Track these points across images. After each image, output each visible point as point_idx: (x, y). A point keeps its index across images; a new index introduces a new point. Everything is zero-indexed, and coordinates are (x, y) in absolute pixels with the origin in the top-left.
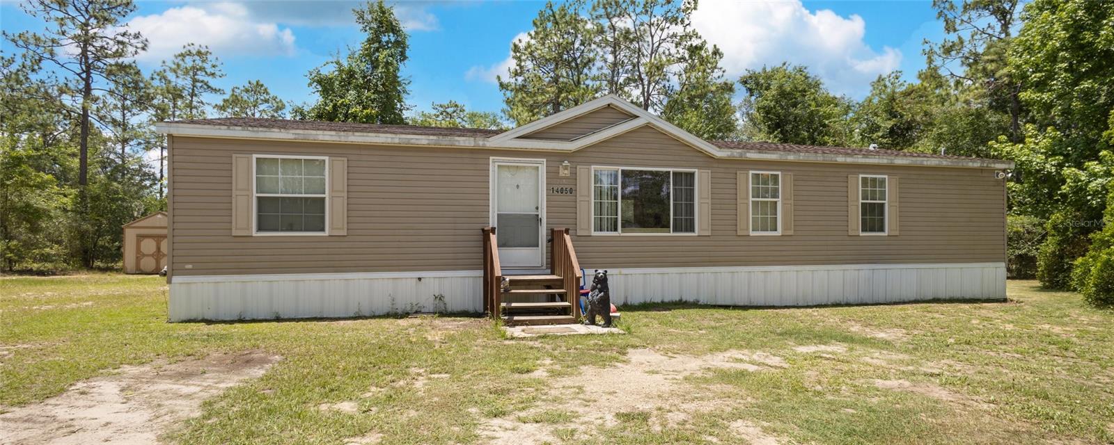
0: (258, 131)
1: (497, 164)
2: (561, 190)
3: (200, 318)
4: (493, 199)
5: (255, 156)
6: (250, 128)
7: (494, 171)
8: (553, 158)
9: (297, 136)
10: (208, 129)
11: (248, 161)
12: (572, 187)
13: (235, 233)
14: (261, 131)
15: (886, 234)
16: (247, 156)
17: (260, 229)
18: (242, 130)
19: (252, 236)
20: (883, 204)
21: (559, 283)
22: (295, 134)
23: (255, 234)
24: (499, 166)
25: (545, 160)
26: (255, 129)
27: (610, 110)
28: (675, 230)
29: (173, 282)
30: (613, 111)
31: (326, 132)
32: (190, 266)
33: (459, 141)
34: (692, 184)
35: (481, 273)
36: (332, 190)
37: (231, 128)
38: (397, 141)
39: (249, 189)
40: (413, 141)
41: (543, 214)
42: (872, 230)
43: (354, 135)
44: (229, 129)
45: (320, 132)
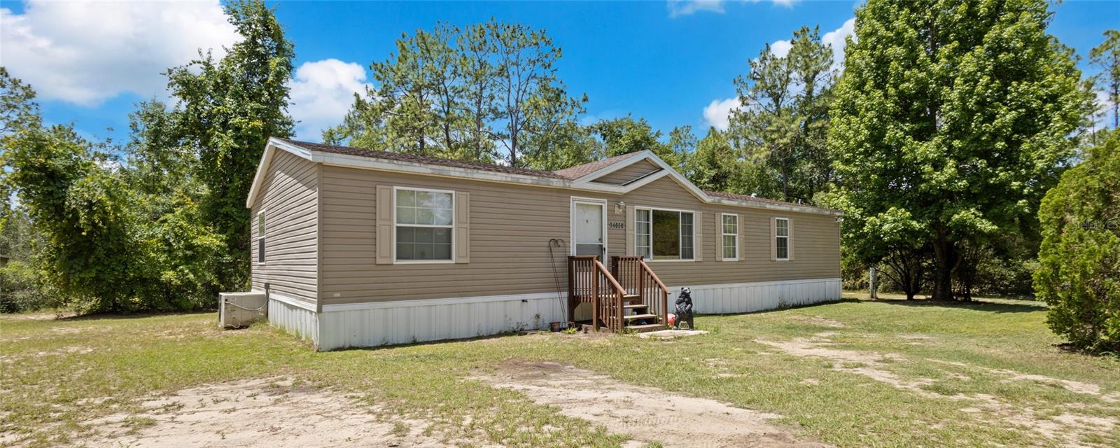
0: (401, 165)
1: (576, 202)
2: (618, 225)
3: (347, 346)
4: (573, 232)
5: (395, 188)
6: (395, 162)
7: (573, 208)
8: (611, 199)
9: (434, 171)
10: (359, 160)
11: (390, 192)
12: (624, 222)
13: (379, 261)
14: (405, 165)
15: (788, 259)
16: (389, 187)
17: (399, 258)
18: (389, 163)
19: (392, 264)
20: (786, 239)
21: (637, 300)
22: (432, 169)
23: (395, 262)
24: (577, 204)
25: (606, 200)
26: (400, 162)
27: (645, 162)
28: (684, 257)
29: (323, 311)
30: (647, 163)
31: (457, 169)
32: (338, 295)
33: (552, 182)
34: (691, 221)
35: (565, 294)
36: (458, 222)
37: (379, 160)
38: (509, 179)
39: (391, 220)
40: (521, 180)
41: (605, 245)
42: (782, 257)
43: (478, 173)
44: (377, 161)
45: (452, 168)
